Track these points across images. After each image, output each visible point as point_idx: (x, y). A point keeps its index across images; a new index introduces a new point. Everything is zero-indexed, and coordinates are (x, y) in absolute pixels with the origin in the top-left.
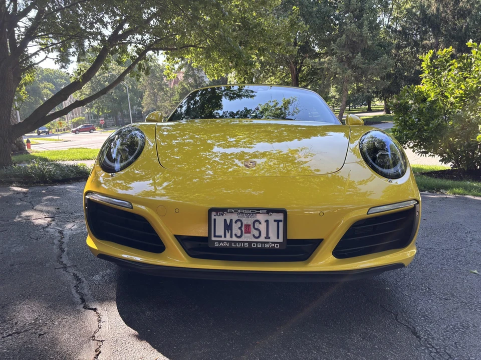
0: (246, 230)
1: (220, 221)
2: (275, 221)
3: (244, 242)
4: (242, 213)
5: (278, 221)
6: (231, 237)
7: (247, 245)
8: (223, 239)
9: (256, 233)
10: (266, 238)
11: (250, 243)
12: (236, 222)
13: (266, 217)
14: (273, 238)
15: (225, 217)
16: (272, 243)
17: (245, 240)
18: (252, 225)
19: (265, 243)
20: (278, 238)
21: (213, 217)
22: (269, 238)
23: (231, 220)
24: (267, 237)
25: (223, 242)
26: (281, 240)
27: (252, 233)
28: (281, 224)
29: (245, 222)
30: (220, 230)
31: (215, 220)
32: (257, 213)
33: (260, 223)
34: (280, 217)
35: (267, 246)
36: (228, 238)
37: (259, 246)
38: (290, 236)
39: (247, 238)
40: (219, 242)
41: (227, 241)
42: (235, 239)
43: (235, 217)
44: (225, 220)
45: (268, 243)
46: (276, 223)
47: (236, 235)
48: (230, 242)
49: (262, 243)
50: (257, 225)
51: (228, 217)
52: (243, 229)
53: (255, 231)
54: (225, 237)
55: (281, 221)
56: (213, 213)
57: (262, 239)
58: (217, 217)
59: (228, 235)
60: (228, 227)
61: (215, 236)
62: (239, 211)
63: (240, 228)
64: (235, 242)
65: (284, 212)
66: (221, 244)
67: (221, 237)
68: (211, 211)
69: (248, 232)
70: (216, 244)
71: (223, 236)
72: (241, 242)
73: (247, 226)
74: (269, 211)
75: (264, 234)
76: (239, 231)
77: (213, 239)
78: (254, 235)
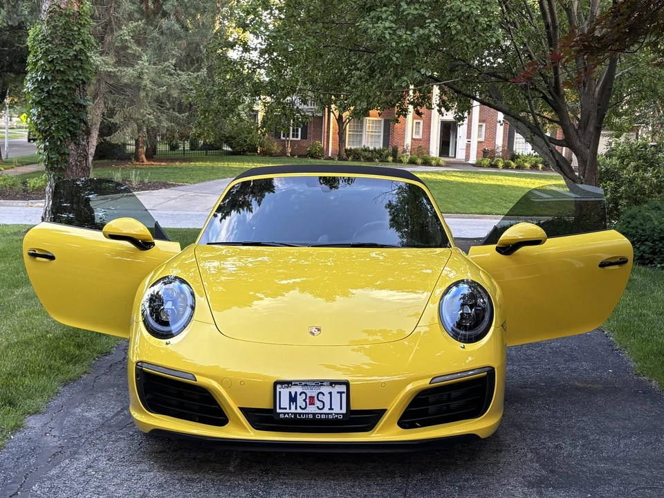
0: (310, 402)
1: (284, 393)
2: (338, 392)
3: (308, 414)
4: (307, 385)
5: (341, 393)
6: (296, 409)
7: (311, 416)
8: (288, 411)
9: (320, 405)
10: (329, 409)
11: (314, 414)
12: (300, 395)
13: (329, 389)
14: (337, 410)
15: (289, 390)
16: (335, 414)
17: (310, 412)
18: (316, 397)
19: (328, 414)
20: (341, 409)
21: (278, 390)
22: (333, 409)
23: (296, 393)
24: (331, 409)
25: (288, 414)
26: (344, 411)
27: (316, 405)
28: (344, 396)
29: (309, 395)
30: (285, 402)
31: (280, 392)
32: (321, 385)
33: (324, 395)
34: (343, 388)
35: (330, 417)
36: (293, 410)
37: (323, 417)
38: (354, 407)
39: (311, 409)
40: (285, 414)
41: (292, 414)
42: (299, 411)
43: (299, 389)
44: (290, 393)
45: (331, 414)
46: (339, 394)
47: (300, 407)
48: (295, 414)
49: (325, 414)
50: (321, 397)
51: (293, 390)
52: (307, 401)
53: (319, 402)
54: (290, 409)
55: (344, 392)
56: (279, 386)
57: (326, 410)
58: (281, 390)
59: (293, 407)
60: (293, 399)
61: (280, 408)
62: (303, 384)
63: (305, 400)
64: (300, 414)
65: (347, 384)
66: (286, 416)
67: (286, 409)
68: (276, 384)
69: (312, 403)
70: (282, 416)
71: (288, 408)
72: (306, 414)
73: (312, 398)
74: (333, 383)
75: (327, 406)
76: (304, 403)
77: (278, 411)
78: (318, 407)
